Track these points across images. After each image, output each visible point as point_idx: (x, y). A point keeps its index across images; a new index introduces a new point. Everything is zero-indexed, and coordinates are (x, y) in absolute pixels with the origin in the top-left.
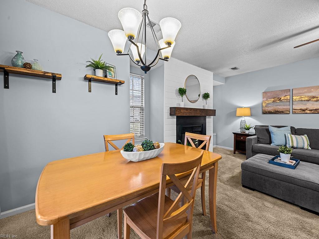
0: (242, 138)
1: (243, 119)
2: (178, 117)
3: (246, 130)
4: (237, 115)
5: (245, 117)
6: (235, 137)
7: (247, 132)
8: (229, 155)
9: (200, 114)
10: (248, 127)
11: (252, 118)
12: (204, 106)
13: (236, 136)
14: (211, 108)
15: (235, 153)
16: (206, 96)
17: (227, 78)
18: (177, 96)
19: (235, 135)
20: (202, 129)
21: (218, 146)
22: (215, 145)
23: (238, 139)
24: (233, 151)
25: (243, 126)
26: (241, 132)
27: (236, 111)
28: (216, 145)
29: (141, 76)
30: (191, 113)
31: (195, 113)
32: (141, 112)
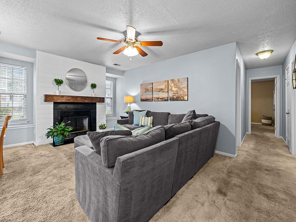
20: (91, 113)
29: (22, 67)
30: (69, 100)
31: (74, 100)
32: (24, 98)
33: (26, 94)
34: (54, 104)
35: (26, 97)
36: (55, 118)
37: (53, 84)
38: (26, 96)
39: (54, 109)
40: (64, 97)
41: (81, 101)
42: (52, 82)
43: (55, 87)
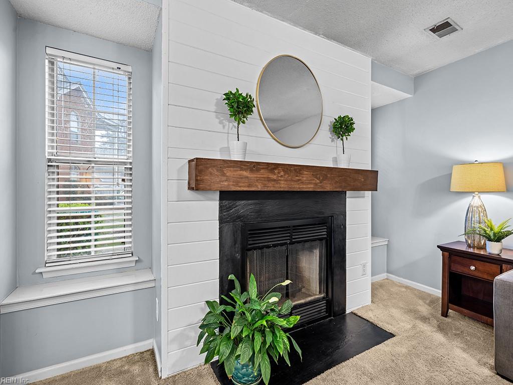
0: (473, 268)
1: (475, 201)
2: (225, 195)
3: (490, 240)
4: (454, 187)
5: (483, 196)
6: (447, 261)
7: (493, 248)
8: (424, 319)
9: (316, 184)
10: (496, 230)
11: (507, 197)
12: (335, 160)
13: (450, 257)
14: (365, 165)
15: (445, 314)
16: (343, 127)
17: (418, 80)
18: (221, 122)
19: (446, 254)
20: (330, 232)
21: (393, 277)
22: (386, 274)
23: (459, 269)
24: (438, 299)
25: (477, 225)
26: (469, 246)
27: (451, 174)
28: (388, 272)
29: (119, 66)
30: (274, 180)
31: (292, 180)
32: (126, 178)
33: (131, 163)
34: (221, 199)
35: (131, 174)
36: (225, 259)
37: (217, 117)
38: (131, 169)
39: (222, 221)
40: (258, 170)
41: (310, 187)
42: (213, 108)
43: (224, 127)
